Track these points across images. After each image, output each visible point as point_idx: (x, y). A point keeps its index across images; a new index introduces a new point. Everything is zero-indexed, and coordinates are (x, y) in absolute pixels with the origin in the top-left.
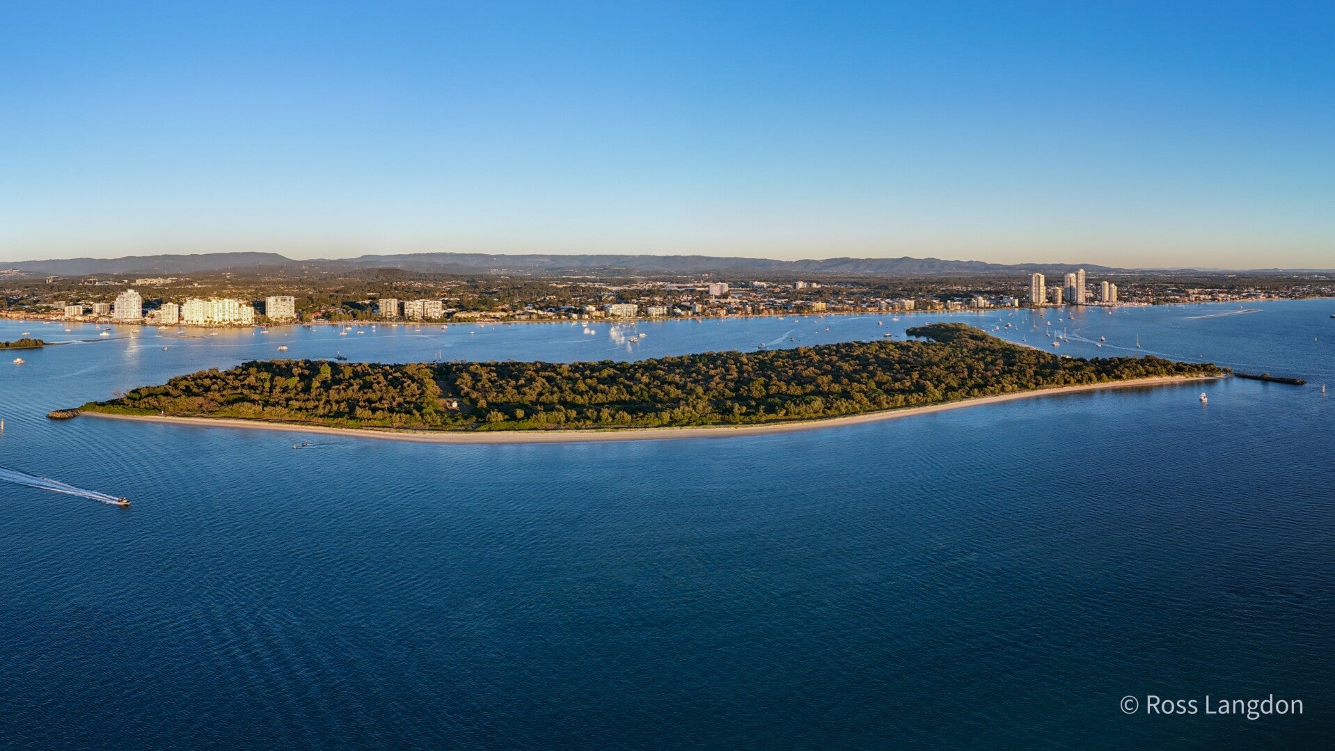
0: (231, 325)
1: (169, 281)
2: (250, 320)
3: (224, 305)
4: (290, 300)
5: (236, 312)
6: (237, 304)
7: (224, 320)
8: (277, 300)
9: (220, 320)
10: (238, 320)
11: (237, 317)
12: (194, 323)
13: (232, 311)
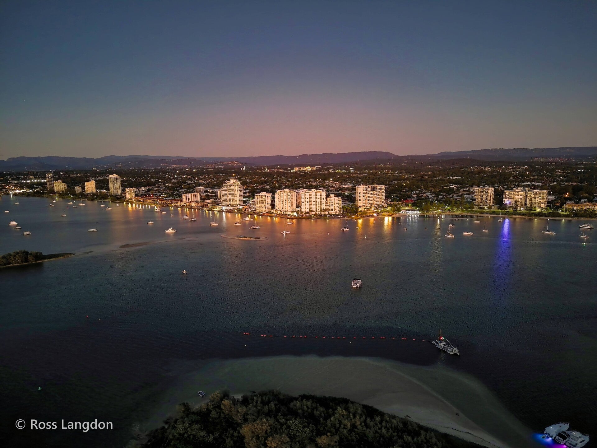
0: (319, 217)
1: (315, 168)
2: (337, 210)
3: (310, 195)
4: (380, 189)
5: (323, 202)
6: (324, 195)
7: (312, 211)
8: (366, 190)
9: (308, 210)
10: (326, 210)
11: (324, 206)
12: (282, 213)
13: (318, 201)
